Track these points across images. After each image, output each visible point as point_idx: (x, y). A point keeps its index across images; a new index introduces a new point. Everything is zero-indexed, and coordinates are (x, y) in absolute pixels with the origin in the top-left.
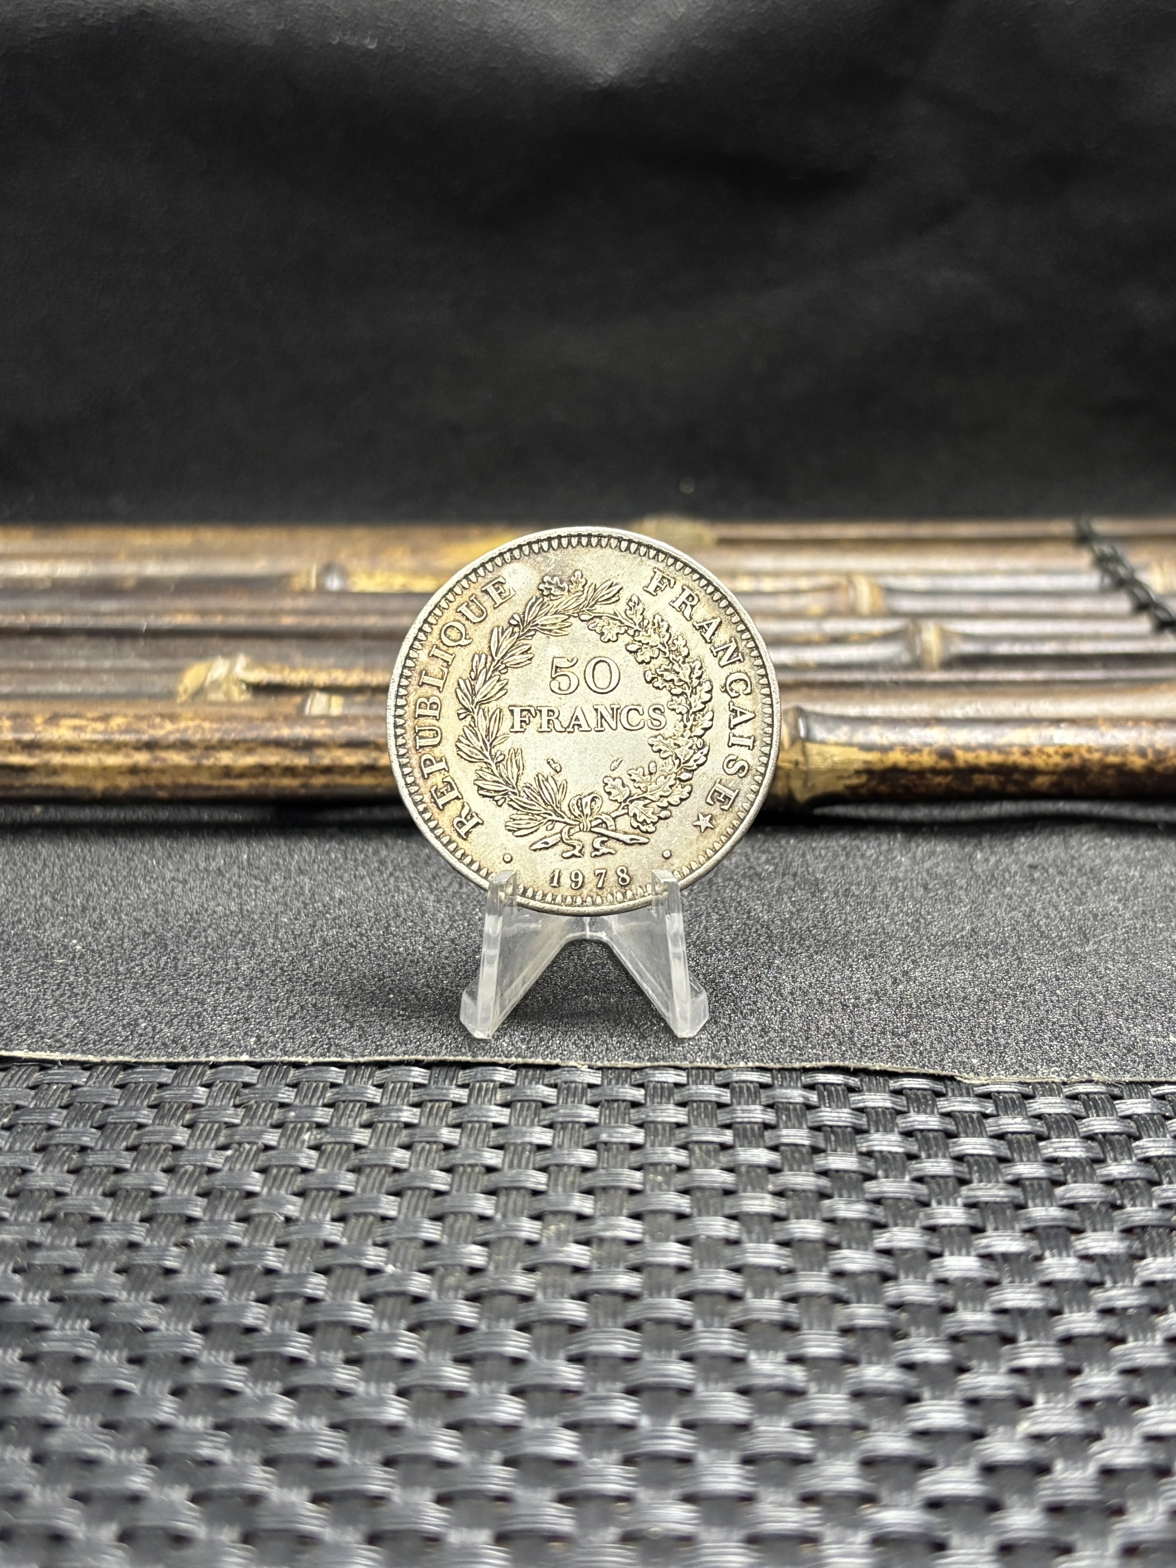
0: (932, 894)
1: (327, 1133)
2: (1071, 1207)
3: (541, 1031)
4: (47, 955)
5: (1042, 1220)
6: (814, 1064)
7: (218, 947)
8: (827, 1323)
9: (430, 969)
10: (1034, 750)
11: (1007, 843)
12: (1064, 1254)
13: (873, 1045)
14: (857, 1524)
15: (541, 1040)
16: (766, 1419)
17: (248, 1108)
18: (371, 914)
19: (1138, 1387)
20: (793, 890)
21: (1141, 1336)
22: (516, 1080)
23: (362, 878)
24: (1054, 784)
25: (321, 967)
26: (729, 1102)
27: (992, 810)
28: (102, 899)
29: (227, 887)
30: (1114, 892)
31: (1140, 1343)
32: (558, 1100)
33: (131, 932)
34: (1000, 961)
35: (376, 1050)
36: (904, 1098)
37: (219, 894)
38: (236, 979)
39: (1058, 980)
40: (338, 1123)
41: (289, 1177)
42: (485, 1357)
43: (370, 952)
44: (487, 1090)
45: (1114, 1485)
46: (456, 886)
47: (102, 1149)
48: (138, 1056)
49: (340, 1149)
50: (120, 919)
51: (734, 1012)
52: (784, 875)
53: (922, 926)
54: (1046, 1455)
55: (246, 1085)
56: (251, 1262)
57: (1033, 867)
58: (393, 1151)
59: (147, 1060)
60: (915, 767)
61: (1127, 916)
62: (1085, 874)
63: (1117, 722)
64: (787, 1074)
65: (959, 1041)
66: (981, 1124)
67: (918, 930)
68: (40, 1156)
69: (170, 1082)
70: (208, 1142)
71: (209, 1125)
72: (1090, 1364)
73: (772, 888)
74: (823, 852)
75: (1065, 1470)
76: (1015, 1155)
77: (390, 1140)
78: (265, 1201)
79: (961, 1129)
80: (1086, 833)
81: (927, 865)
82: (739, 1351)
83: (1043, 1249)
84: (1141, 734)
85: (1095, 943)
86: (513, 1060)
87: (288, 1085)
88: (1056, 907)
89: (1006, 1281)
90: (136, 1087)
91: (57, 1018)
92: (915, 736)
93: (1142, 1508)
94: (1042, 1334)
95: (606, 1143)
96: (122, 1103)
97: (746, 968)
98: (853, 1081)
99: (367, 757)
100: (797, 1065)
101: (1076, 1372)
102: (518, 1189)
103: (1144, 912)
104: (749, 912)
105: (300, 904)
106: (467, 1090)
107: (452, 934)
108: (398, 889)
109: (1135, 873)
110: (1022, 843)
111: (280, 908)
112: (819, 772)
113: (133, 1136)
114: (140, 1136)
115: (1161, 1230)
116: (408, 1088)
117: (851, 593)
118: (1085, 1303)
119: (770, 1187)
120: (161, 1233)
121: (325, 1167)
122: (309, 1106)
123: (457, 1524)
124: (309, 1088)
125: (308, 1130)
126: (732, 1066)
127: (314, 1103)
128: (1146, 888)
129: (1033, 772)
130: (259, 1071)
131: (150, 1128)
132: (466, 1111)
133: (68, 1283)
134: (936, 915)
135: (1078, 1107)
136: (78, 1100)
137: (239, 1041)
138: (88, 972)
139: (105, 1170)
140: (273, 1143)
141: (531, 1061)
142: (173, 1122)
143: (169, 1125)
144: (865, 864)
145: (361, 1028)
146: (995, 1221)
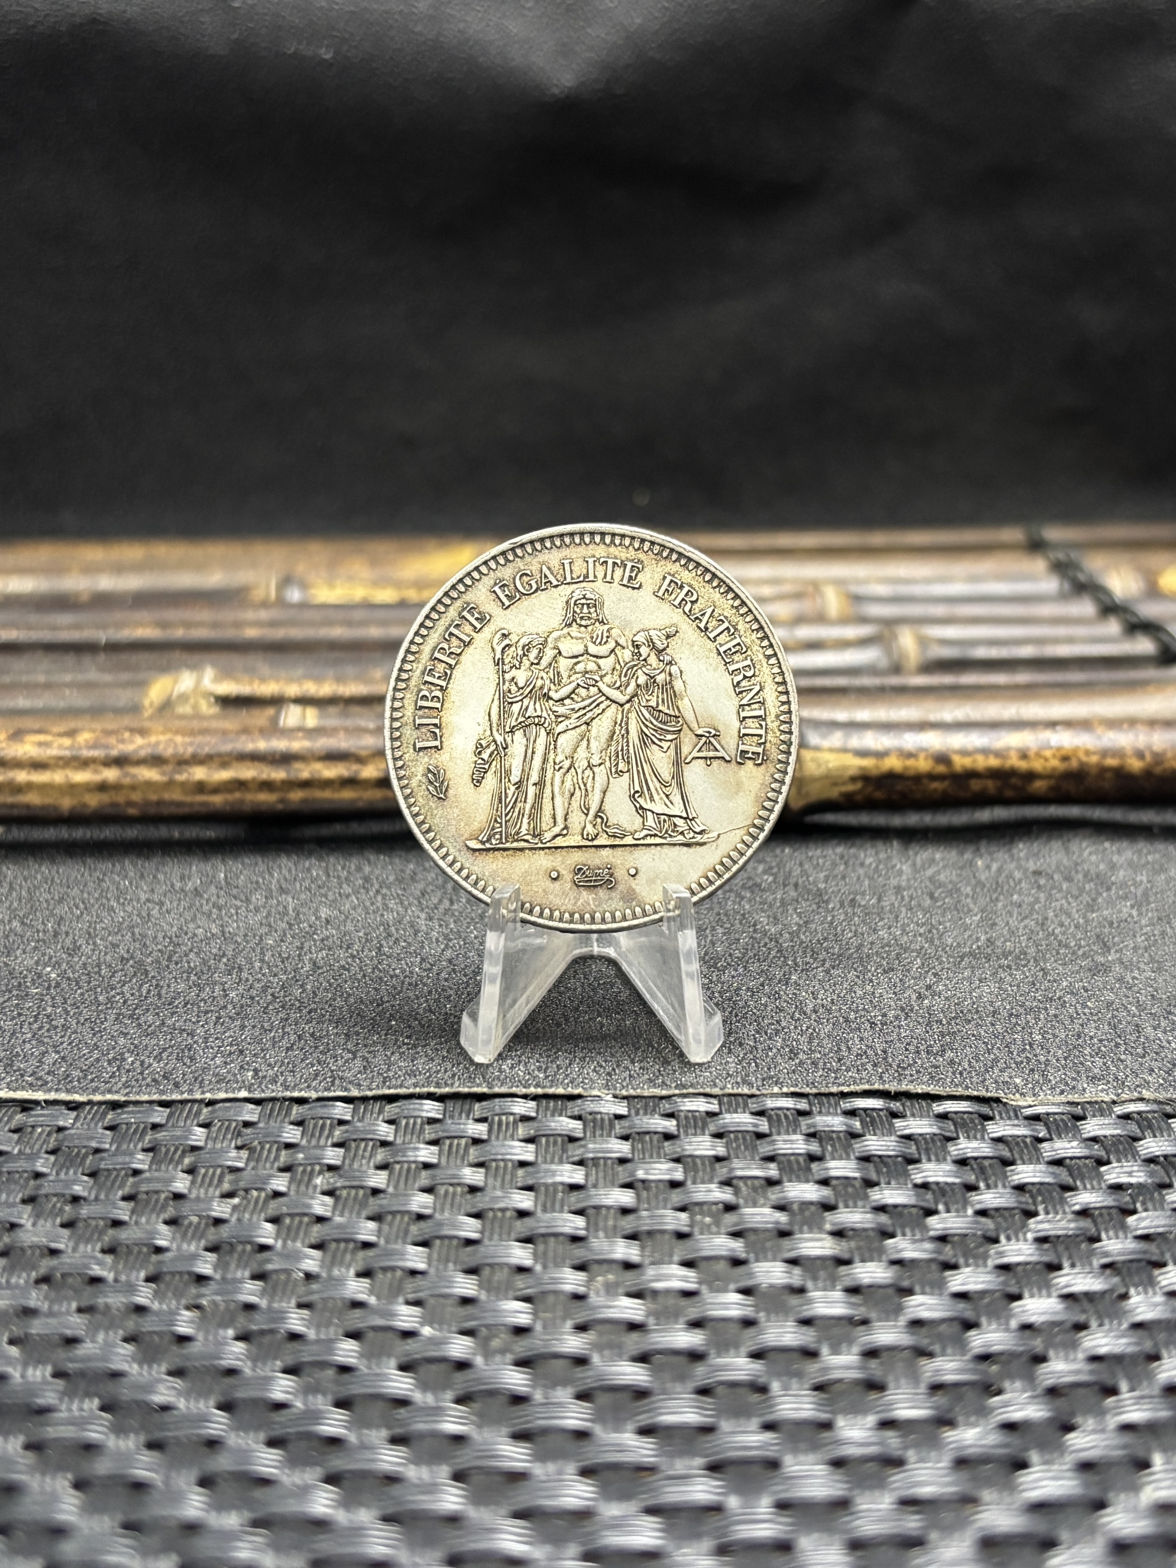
0: (939, 904)
1: (341, 1176)
2: (1145, 1238)
3: (557, 1058)
4: (20, 984)
5: (1118, 1254)
6: (853, 1088)
7: (202, 972)
8: (914, 1381)
9: (430, 992)
10: (1031, 754)
11: (1007, 848)
12: (1150, 1291)
13: (909, 1065)
15: (559, 1067)
16: (866, 1494)
17: (252, 1150)
18: (361, 934)
20: (797, 901)
22: (537, 1112)
23: (348, 896)
24: (1052, 789)
25: (314, 992)
26: (767, 1131)
27: (985, 815)
28: (74, 924)
29: (206, 908)
30: (1125, 898)
32: (585, 1132)
33: (108, 958)
34: (1024, 973)
35: (384, 1082)
36: (950, 1123)
37: (199, 916)
38: (225, 1007)
39: (1086, 991)
40: (350, 1165)
41: (303, 1227)
42: (545, 1431)
43: (364, 976)
44: (508, 1124)
46: (446, 903)
47: (97, 1199)
48: (127, 1094)
49: (357, 1194)
50: (94, 943)
51: (758, 1032)
52: (785, 885)
53: (936, 936)
55: (247, 1124)
56: (273, 1326)
57: (1037, 873)
58: (413, 1195)
59: (138, 1098)
60: (912, 773)
61: (1143, 922)
62: (1092, 880)
63: (1113, 724)
64: (825, 1100)
65: (996, 1060)
66: (1037, 1150)
67: (932, 942)
68: (29, 1208)
69: (164, 1122)
70: (211, 1190)
71: (211, 1171)
73: (775, 899)
74: (821, 861)
76: (1078, 1183)
77: (410, 1182)
78: (280, 1255)
79: (1017, 1156)
80: (1084, 838)
81: (929, 872)
82: (824, 1416)
83: (1127, 1286)
84: (1137, 736)
85: (1116, 951)
86: (532, 1090)
87: (292, 1123)
88: (1069, 915)
89: (1094, 1324)
90: (128, 1129)
91: (37, 1053)
92: (911, 740)
94: (1145, 1383)
95: (643, 1181)
96: (114, 1148)
97: (762, 985)
98: (895, 1106)
99: (348, 769)
100: (834, 1089)
102: (556, 1235)
103: (1160, 919)
104: (755, 925)
105: (284, 925)
106: (486, 1125)
107: (448, 953)
108: (386, 907)
109: (1143, 877)
110: (1022, 849)
111: (265, 930)
112: (814, 779)
113: (129, 1184)
114: (134, 1185)
116: (422, 1124)
117: (819, 601)
119: (828, 1227)
120: (170, 1294)
121: (342, 1215)
122: (318, 1147)
124: (315, 1125)
125: (320, 1173)
126: (765, 1092)
127: (322, 1142)
128: (1157, 893)
129: (1030, 776)
130: (260, 1108)
131: (147, 1175)
132: (488, 1148)
133: (71, 1355)
134: (948, 925)
135: (1133, 1128)
136: (66, 1144)
137: (235, 1075)
138: (65, 1003)
139: (102, 1223)
140: (283, 1189)
141: (551, 1091)
142: (171, 1167)
143: (167, 1171)
144: (866, 874)
145: (364, 1058)
146: (1070, 1257)
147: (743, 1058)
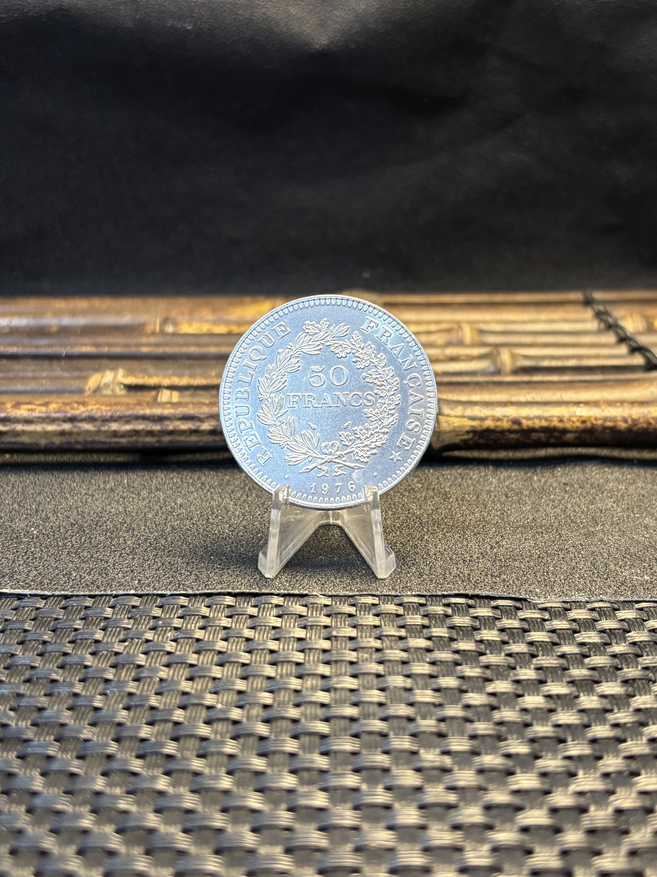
0: (510, 499)
1: (180, 632)
2: (593, 669)
3: (297, 576)
4: (17, 537)
5: (577, 676)
6: (449, 593)
7: (114, 531)
8: (462, 733)
9: (233, 542)
10: (565, 419)
11: (551, 471)
12: (591, 694)
13: (481, 582)
14: (483, 841)
15: (297, 581)
16: (431, 785)
17: (136, 620)
18: (198, 512)
19: (634, 766)
20: (433, 497)
21: (635, 738)
22: (284, 603)
23: (192, 493)
24: (576, 438)
25: (172, 542)
26: (402, 614)
27: (542, 453)
28: (47, 505)
29: (116, 498)
30: (611, 498)
31: (635, 742)
32: (308, 613)
33: (64, 523)
34: (549, 536)
35: (205, 587)
36: (499, 611)
37: (113, 502)
38: (125, 549)
39: (582, 545)
40: (186, 627)
41: (160, 656)
42: (274, 753)
43: (199, 534)
44: (268, 608)
45: (623, 818)
46: (245, 497)
47: (55, 642)
48: (72, 591)
49: (188, 641)
50: (57, 516)
51: (403, 565)
52: (428, 489)
53: (505, 517)
54: (585, 802)
55: (134, 607)
56: (142, 703)
57: (565, 484)
58: (217, 642)
59: (78, 593)
60: (499, 429)
61: (619, 510)
62: (595, 488)
63: (611, 403)
64: (434, 598)
65: (528, 580)
66: (542, 625)
67: (503, 519)
68: (20, 646)
69: (91, 605)
70: (114, 638)
71: (114, 629)
72: (608, 753)
73: (421, 497)
74: (449, 476)
75: (596, 810)
76: (562, 641)
77: (216, 636)
78: (148, 669)
79: (531, 627)
80: (595, 465)
81: (507, 483)
82: (415, 748)
83: (579, 692)
84: (624, 410)
85: (602, 525)
86: (282, 591)
87: (157, 607)
88: (579, 506)
89: (559, 709)
90: (72, 609)
91: (26, 571)
92: (499, 412)
93: (638, 831)
94: (580, 738)
95: (336, 637)
96: (65, 618)
97: (409, 541)
98: (471, 602)
99: (194, 425)
100: (439, 593)
101: (599, 758)
102: (288, 662)
103: (628, 509)
104: (409, 510)
105: (157, 507)
106: (257, 608)
107: (244, 523)
108: (212, 498)
109: (622, 487)
110: (559, 471)
111: (147, 510)
112: (446, 432)
113: (72, 635)
114: (75, 636)
115: (643, 681)
116: (224, 608)
117: (460, 333)
118: (603, 721)
119: (428, 660)
120: (91, 688)
121: (180, 651)
122: (170, 618)
123: (263, 843)
124: (169, 608)
125: (170, 631)
126: (403, 594)
127: (172, 616)
128: (629, 495)
129: (565, 431)
130: (141, 599)
131: (81, 631)
132: (257, 620)
133: (40, 715)
134: (513, 510)
135: (595, 615)
136: (40, 615)
137: (128, 582)
138: (41, 546)
139: (57, 654)
140: (151, 638)
141: (291, 592)
142: (94, 627)
143: (92, 629)
144: (472, 483)
145: (196, 575)
146: (552, 677)
147: (394, 577)
